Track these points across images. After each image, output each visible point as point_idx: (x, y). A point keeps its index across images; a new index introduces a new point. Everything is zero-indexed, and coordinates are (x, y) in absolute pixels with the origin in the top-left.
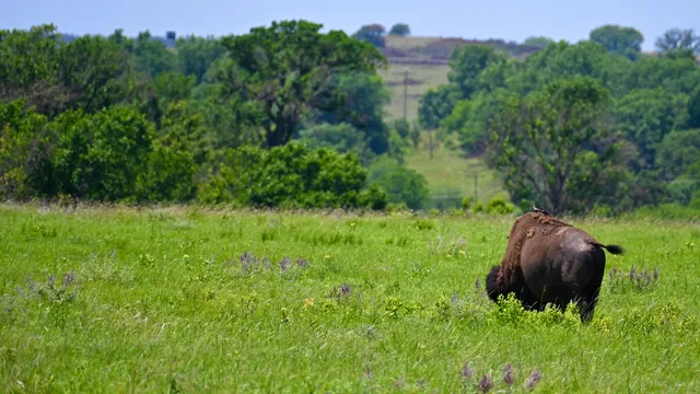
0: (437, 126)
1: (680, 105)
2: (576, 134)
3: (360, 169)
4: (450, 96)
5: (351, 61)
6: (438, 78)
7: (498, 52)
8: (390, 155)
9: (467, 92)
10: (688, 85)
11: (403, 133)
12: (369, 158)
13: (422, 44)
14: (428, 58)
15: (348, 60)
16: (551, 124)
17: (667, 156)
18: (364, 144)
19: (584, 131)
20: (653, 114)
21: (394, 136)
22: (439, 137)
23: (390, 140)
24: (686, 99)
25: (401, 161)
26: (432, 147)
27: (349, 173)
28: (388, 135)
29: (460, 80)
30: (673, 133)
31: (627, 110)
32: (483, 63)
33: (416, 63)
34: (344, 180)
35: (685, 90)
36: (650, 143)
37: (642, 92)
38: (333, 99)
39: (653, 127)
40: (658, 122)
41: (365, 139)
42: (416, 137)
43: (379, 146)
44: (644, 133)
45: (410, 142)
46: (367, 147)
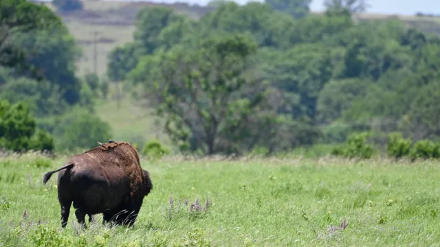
0: (123, 78)
1: (338, 58)
2: (228, 83)
3: (31, 117)
4: (137, 52)
5: (29, 21)
6: (126, 36)
7: (179, 13)
8: (81, 105)
9: (150, 48)
10: (345, 40)
11: (93, 85)
12: (63, 107)
13: (116, 7)
14: (121, 19)
15: (26, 20)
16: (206, 75)
17: (328, 102)
18: (59, 96)
19: (235, 80)
20: (314, 66)
21: (85, 89)
22: (125, 88)
23: (82, 92)
24: (343, 52)
25: (92, 111)
26: (118, 98)
27: (21, 122)
28: (80, 87)
29: (145, 37)
30: (332, 82)
31: (291, 63)
32: (164, 21)
33: (110, 24)
34: (17, 127)
35: (343, 44)
36: (312, 91)
37: (304, 46)
38: (13, 55)
39: (314, 77)
40: (318, 72)
41: (60, 90)
42: (105, 89)
43: (72, 97)
44: (306, 83)
45: (100, 93)
46: (61, 99)
